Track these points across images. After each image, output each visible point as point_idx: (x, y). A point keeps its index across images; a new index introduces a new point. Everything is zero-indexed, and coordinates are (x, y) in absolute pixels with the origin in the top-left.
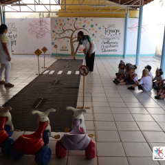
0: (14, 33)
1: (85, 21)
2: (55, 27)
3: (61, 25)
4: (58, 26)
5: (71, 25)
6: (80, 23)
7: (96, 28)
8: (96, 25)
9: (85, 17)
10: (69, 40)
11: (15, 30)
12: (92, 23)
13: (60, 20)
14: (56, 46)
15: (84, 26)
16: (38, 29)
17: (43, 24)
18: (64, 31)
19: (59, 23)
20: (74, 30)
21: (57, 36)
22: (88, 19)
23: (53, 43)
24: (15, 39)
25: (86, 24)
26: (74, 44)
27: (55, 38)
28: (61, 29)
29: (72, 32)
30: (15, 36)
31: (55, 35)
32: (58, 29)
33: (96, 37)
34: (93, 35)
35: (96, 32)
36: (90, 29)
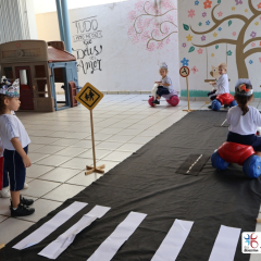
0: (96, 42)
2: (191, 13)
3: (207, 3)
5: (238, 2)
10: (233, 48)
11: (98, 33)
16: (152, 27)
18: (218, 23)
21: (197, 40)
23: (185, 62)
24: (98, 57)
26: (247, 60)
27: (189, 45)
28: (209, 17)
29: (243, 23)
30: (98, 49)
31: (189, 38)
32: (198, 18)
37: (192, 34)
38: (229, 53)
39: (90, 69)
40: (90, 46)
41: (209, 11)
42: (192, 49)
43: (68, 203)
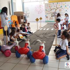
1: (62, 4)
2: (47, 8)
3: (50, 6)
4: (48, 7)
5: (55, 6)
6: (59, 5)
7: (68, 7)
8: (68, 5)
9: (62, 2)
11: (28, 11)
12: (65, 5)
13: (49, 5)
14: (47, 17)
15: (61, 7)
17: (41, 7)
18: (51, 10)
19: (49, 6)
20: (56, 9)
21: (48, 12)
22: (63, 3)
23: (46, 16)
25: (62, 5)
27: (47, 13)
28: (50, 9)
31: (47, 12)
32: (48, 9)
33: (67, 12)
34: (66, 11)
35: (68, 9)
36: (64, 8)
40: (27, 13)
41: (50, 8)
42: (47, 14)
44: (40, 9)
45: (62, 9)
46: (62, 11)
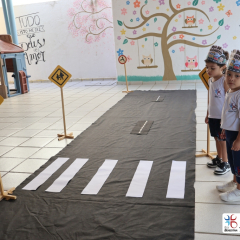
0: (39, 36)
2: (124, 11)
3: (137, 4)
4: (131, 7)
5: (161, 3)
7: (228, 3)
10: (159, 40)
11: (40, 28)
14: (123, 59)
15: (195, 3)
16: (89, 22)
17: (98, 9)
18: (146, 19)
20: (170, 13)
21: (130, 33)
23: (120, 52)
24: (42, 50)
26: (170, 50)
27: (123, 38)
28: (138, 15)
29: (166, 20)
30: (41, 42)
31: (123, 32)
32: (130, 15)
33: (227, 27)
34: (221, 23)
35: (229, 13)
36: (211, 9)
37: (126, 29)
38: (156, 44)
39: (34, 61)
40: (33, 39)
41: (138, 10)
42: (125, 42)
43: (52, 160)
44: (95, 21)
45: (199, 16)
46: (200, 26)
